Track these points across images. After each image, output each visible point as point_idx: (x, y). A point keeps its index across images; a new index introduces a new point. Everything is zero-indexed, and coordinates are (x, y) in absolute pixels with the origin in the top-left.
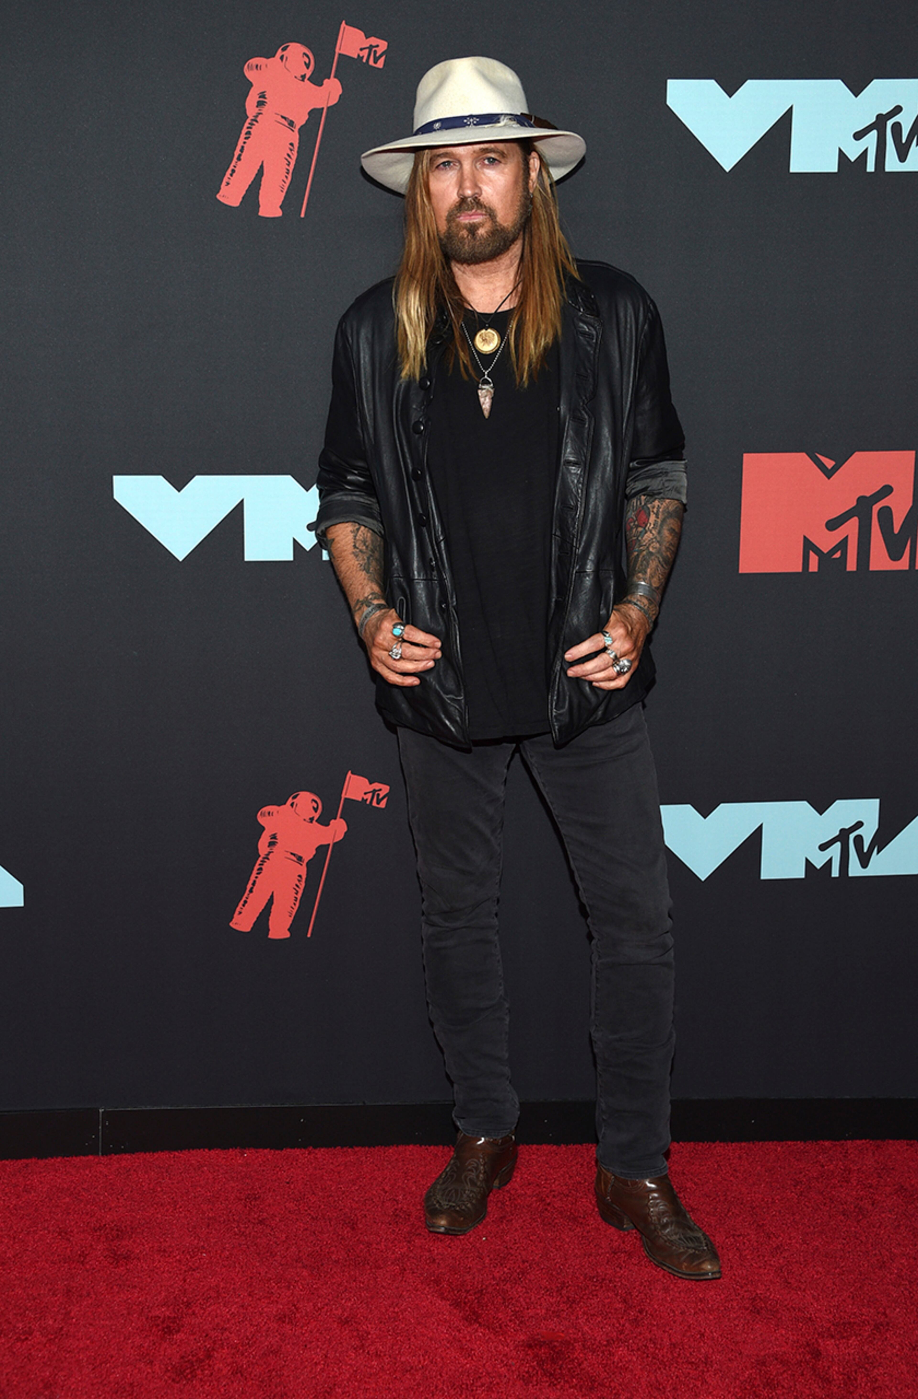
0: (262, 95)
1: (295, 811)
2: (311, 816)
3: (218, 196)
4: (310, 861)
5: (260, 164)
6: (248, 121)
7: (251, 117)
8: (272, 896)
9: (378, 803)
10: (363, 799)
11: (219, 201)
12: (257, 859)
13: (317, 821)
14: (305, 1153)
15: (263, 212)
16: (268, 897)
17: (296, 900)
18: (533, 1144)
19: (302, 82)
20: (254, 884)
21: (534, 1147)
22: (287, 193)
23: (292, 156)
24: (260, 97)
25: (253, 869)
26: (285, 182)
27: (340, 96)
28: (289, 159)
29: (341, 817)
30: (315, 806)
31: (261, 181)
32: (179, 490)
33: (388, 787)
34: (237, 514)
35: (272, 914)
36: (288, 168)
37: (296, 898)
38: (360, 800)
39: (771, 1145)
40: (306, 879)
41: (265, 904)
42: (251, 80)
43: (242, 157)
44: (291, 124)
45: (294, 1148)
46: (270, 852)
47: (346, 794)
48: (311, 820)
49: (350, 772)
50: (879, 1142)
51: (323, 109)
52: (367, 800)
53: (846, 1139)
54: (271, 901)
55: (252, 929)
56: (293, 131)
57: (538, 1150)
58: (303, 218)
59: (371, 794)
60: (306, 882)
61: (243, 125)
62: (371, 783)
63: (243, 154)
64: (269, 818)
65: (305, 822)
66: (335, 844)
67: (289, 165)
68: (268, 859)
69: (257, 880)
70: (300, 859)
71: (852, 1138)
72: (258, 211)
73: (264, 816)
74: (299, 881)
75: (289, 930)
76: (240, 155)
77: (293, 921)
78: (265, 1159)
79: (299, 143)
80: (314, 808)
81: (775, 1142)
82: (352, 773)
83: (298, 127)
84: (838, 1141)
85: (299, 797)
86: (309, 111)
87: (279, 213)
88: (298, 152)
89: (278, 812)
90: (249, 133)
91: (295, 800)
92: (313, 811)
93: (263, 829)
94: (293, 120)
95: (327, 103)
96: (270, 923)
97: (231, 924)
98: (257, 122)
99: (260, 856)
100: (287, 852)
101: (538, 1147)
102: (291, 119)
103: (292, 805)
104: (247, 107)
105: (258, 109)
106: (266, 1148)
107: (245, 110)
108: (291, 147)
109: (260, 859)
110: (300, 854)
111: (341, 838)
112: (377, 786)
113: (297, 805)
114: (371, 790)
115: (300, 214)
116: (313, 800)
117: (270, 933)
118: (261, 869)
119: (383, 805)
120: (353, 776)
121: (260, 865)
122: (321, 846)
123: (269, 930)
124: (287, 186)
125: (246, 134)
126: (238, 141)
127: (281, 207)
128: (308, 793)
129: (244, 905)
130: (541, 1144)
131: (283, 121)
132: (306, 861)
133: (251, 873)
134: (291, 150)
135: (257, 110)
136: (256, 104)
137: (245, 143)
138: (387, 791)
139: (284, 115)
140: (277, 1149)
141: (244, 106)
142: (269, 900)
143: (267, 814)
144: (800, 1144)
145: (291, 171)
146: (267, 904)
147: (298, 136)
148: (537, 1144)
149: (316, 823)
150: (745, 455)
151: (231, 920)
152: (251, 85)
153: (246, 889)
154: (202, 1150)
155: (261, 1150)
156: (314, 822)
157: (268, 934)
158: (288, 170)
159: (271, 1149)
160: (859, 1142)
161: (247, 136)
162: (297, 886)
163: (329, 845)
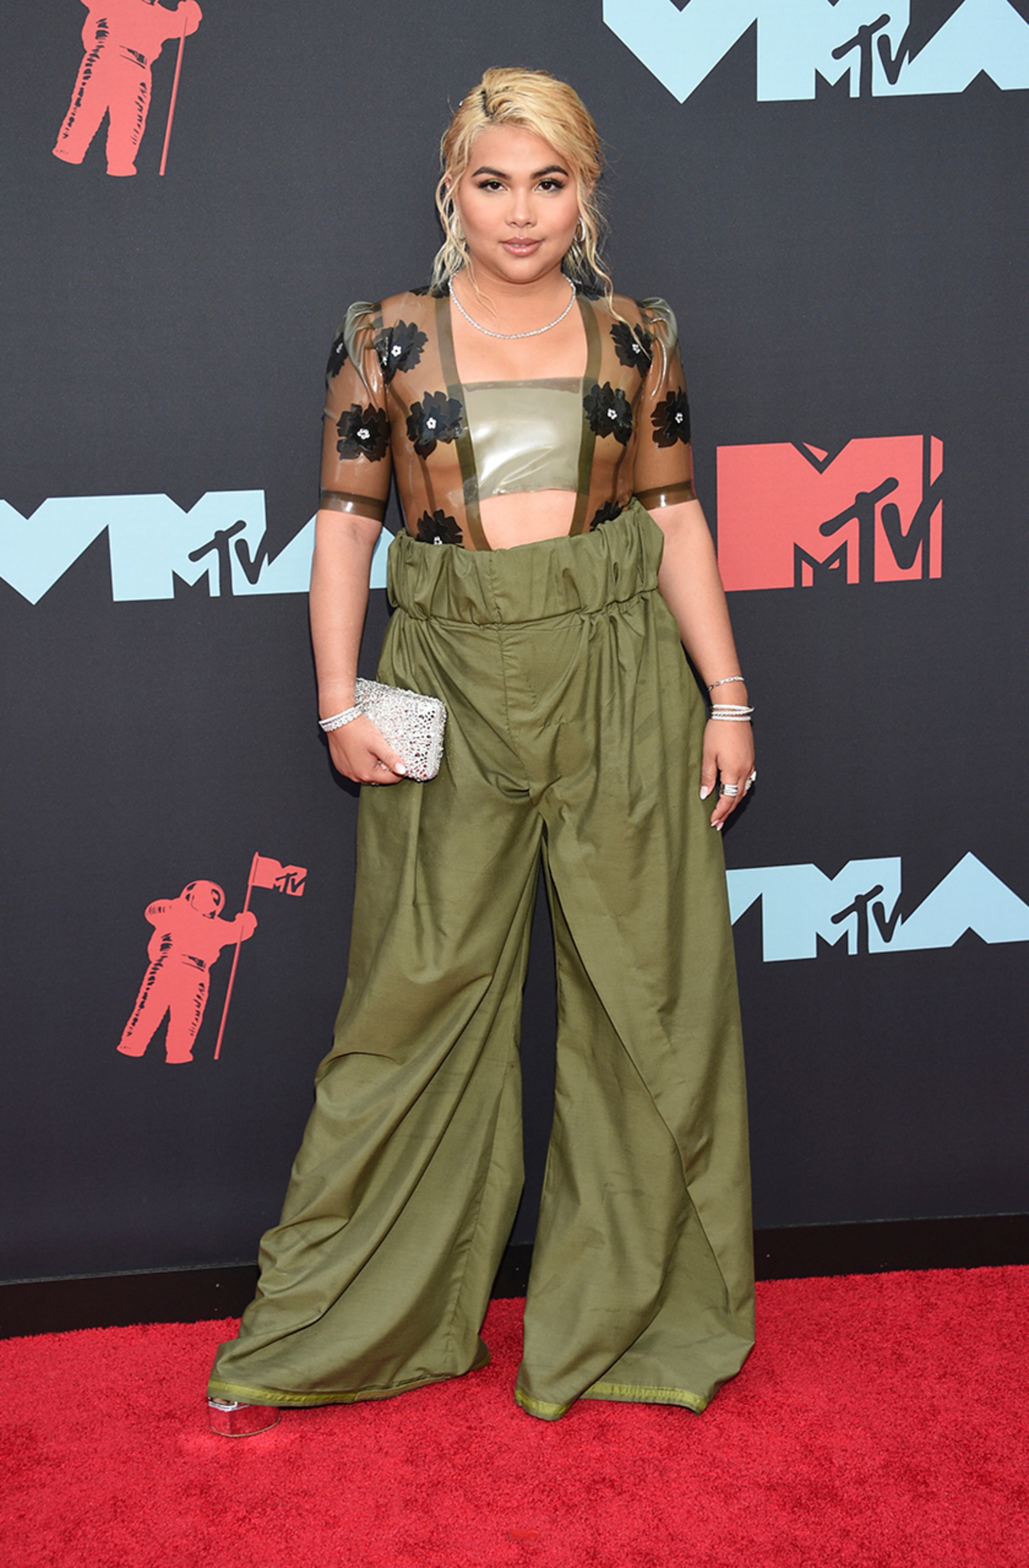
0: (103, 23)
1: (191, 904)
2: (212, 911)
3: (54, 152)
4: (213, 965)
5: (105, 110)
6: (87, 56)
7: (89, 51)
8: (168, 1011)
9: (294, 890)
10: (275, 886)
11: (55, 157)
12: (148, 966)
13: (219, 916)
14: (222, 1326)
15: (112, 170)
16: (164, 1013)
17: (198, 1015)
18: (502, 1298)
19: (151, 6)
20: (145, 997)
21: (504, 1300)
22: (141, 145)
23: (144, 99)
24: (100, 26)
25: (143, 979)
26: (137, 132)
27: (200, 22)
28: (141, 103)
29: (249, 910)
30: (217, 897)
31: (107, 131)
32: (27, 517)
33: (305, 870)
34: (101, 545)
35: (169, 1033)
36: (140, 114)
37: (198, 1013)
38: (271, 887)
39: (791, 1283)
40: (210, 988)
41: (159, 1022)
42: (87, 5)
43: (82, 102)
44: (141, 58)
45: (209, 1320)
46: (164, 957)
47: (253, 881)
48: (213, 914)
49: (257, 854)
50: (920, 1272)
51: (179, 39)
52: (279, 887)
53: (880, 1271)
54: (167, 1018)
55: (145, 1052)
56: (143, 67)
57: (509, 1304)
58: (162, 177)
59: (284, 880)
60: (209, 992)
61: (81, 62)
62: (283, 866)
63: (83, 99)
64: (160, 914)
65: (205, 918)
66: (243, 943)
67: (141, 111)
68: (161, 965)
69: (149, 992)
70: (201, 963)
71: (888, 1270)
72: (106, 170)
73: (154, 912)
74: (201, 991)
75: (191, 1052)
76: (79, 100)
77: (196, 1041)
78: (173, 1336)
79: (153, 83)
80: (215, 900)
81: (795, 1280)
82: (260, 855)
83: (150, 62)
84: (871, 1273)
85: (195, 887)
86: (162, 41)
87: (132, 171)
88: (151, 94)
89: (170, 907)
90: (88, 71)
91: (190, 892)
92: (214, 904)
93: (153, 928)
94: (143, 54)
95: (185, 32)
96: (167, 1045)
97: (119, 1048)
98: (97, 57)
99: (150, 962)
100: (184, 955)
101: (509, 1301)
102: (140, 52)
103: (188, 897)
104: (84, 38)
105: (97, 41)
106: (175, 1322)
107: (82, 42)
108: (142, 88)
109: (152, 966)
110: (200, 958)
111: (251, 935)
112: (291, 869)
113: (193, 897)
114: (285, 874)
115: (159, 171)
116: (214, 890)
117: (168, 1056)
118: (153, 978)
119: (299, 892)
120: (261, 858)
121: (152, 973)
122: (226, 946)
123: (166, 1053)
124: (140, 137)
125: (85, 72)
126: (75, 81)
127: (134, 163)
128: (206, 882)
129: (133, 1024)
130: (513, 1297)
131: (131, 55)
132: (208, 966)
133: (141, 984)
134: (143, 92)
135: (96, 43)
136: (95, 35)
137: (84, 84)
138: (304, 875)
139: (131, 48)
140: (189, 1322)
141: (81, 38)
142: (165, 1016)
143: (157, 910)
144: (826, 1280)
145: (144, 118)
146: (163, 1021)
147: (150, 75)
148: (508, 1298)
149: (219, 919)
150: (719, 448)
151: (119, 1044)
152: (87, 11)
153: (135, 1004)
154: (94, 1329)
155: (168, 1324)
156: (216, 917)
157: (165, 1058)
158: (140, 117)
159: (180, 1323)
160: (896, 1274)
161: (87, 75)
162: (199, 997)
163: (235, 944)
